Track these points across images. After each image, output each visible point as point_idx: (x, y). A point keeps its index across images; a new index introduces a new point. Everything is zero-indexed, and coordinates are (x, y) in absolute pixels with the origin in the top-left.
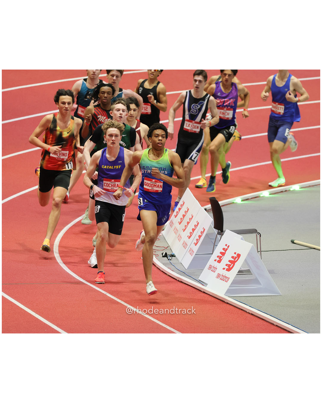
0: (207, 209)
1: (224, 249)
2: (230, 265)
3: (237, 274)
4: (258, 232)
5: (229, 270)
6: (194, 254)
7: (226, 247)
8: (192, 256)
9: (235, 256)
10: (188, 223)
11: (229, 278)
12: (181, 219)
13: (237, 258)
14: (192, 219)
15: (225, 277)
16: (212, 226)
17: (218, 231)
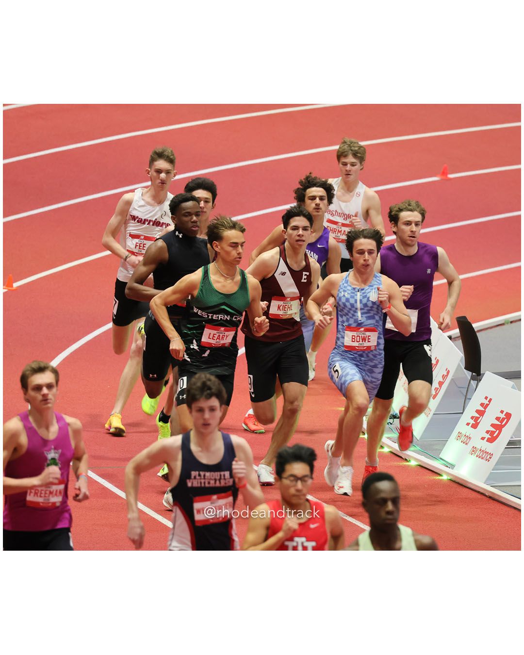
0: (453, 337)
1: (482, 405)
2: (492, 433)
3: (506, 448)
5: (491, 440)
6: (432, 413)
7: (486, 402)
8: (427, 416)
9: (502, 416)
11: (492, 454)
13: (506, 420)
15: (486, 452)
16: (461, 365)
17: (472, 374)
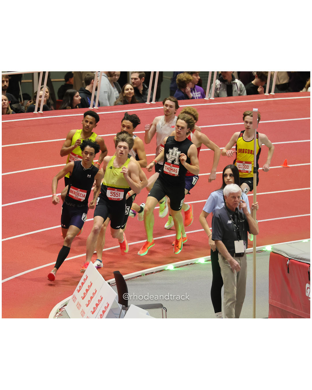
0: (111, 283)
4: (164, 306)
10: (92, 298)
12: (84, 294)
14: (95, 293)
16: (116, 300)
17: (123, 306)
